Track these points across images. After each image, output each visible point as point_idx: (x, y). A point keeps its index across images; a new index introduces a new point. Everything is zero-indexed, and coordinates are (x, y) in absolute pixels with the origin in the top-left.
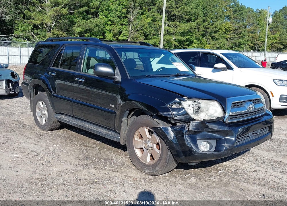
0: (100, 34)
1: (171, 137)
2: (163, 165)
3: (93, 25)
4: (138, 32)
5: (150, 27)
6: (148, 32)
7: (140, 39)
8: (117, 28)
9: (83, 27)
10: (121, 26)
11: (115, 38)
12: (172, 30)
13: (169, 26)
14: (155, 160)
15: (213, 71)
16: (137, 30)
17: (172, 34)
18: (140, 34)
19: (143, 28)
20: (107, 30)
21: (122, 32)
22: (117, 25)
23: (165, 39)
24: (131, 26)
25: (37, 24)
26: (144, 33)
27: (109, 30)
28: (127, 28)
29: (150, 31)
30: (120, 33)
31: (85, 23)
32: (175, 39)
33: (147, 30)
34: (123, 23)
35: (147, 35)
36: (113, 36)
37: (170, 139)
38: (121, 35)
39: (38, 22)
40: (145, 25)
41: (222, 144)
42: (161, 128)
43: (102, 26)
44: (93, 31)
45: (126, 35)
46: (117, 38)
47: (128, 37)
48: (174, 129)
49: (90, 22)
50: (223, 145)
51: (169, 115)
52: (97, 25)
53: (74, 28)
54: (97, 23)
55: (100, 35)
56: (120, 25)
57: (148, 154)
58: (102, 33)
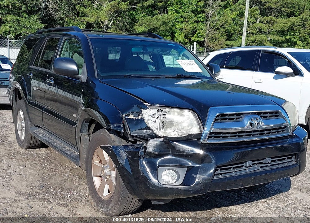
0: (167, 34)
1: (122, 161)
2: (116, 202)
3: (158, 23)
4: (218, 31)
5: (235, 23)
6: (231, 30)
7: (220, 40)
8: (190, 26)
9: (146, 26)
10: (195, 24)
11: (187, 39)
12: (265, 28)
13: (262, 22)
14: (111, 193)
15: (275, 78)
16: (218, 29)
17: (265, 33)
18: (221, 34)
19: (226, 26)
20: (177, 29)
21: (196, 31)
22: (190, 22)
23: (256, 39)
24: (209, 23)
25: (90, 22)
26: (227, 31)
27: (180, 29)
28: (204, 26)
29: (235, 29)
30: (194, 32)
31: (149, 20)
32: (270, 40)
33: (230, 28)
34: (199, 20)
35: (230, 34)
36: (185, 36)
37: (121, 164)
38: (195, 35)
39: (92, 20)
40: (229, 22)
41: (193, 175)
42: (111, 148)
43: (170, 24)
44: (158, 31)
45: (201, 34)
46: (190, 39)
47: (204, 38)
48: (127, 150)
49: (155, 20)
50: (195, 176)
51: (119, 129)
52: (164, 23)
53: (135, 28)
54: (164, 20)
55: (167, 36)
56: (195, 22)
57: (106, 185)
58: (171, 33)
